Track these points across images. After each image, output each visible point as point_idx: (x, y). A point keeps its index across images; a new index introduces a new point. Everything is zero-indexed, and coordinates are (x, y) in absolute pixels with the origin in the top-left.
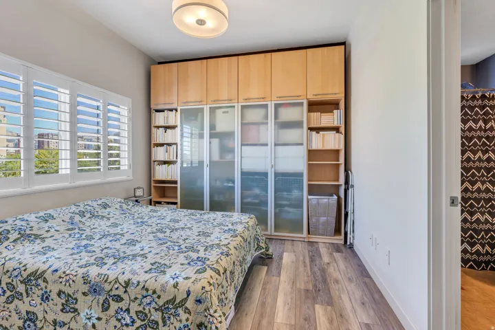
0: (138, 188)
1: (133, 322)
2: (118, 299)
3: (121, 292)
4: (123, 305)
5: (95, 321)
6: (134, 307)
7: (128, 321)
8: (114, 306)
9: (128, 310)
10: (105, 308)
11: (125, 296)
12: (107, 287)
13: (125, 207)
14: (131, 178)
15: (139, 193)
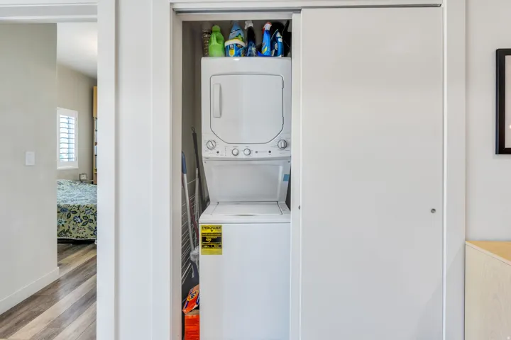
0: (83, 174)
1: (82, 221)
2: (75, 212)
3: (76, 210)
4: (77, 215)
5: (64, 223)
6: (82, 215)
7: (79, 220)
8: (73, 216)
9: (79, 217)
10: (69, 216)
11: (78, 211)
12: (69, 208)
13: (73, 184)
14: (77, 167)
15: (84, 177)
